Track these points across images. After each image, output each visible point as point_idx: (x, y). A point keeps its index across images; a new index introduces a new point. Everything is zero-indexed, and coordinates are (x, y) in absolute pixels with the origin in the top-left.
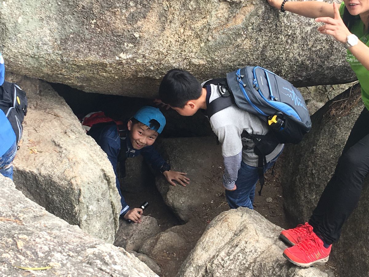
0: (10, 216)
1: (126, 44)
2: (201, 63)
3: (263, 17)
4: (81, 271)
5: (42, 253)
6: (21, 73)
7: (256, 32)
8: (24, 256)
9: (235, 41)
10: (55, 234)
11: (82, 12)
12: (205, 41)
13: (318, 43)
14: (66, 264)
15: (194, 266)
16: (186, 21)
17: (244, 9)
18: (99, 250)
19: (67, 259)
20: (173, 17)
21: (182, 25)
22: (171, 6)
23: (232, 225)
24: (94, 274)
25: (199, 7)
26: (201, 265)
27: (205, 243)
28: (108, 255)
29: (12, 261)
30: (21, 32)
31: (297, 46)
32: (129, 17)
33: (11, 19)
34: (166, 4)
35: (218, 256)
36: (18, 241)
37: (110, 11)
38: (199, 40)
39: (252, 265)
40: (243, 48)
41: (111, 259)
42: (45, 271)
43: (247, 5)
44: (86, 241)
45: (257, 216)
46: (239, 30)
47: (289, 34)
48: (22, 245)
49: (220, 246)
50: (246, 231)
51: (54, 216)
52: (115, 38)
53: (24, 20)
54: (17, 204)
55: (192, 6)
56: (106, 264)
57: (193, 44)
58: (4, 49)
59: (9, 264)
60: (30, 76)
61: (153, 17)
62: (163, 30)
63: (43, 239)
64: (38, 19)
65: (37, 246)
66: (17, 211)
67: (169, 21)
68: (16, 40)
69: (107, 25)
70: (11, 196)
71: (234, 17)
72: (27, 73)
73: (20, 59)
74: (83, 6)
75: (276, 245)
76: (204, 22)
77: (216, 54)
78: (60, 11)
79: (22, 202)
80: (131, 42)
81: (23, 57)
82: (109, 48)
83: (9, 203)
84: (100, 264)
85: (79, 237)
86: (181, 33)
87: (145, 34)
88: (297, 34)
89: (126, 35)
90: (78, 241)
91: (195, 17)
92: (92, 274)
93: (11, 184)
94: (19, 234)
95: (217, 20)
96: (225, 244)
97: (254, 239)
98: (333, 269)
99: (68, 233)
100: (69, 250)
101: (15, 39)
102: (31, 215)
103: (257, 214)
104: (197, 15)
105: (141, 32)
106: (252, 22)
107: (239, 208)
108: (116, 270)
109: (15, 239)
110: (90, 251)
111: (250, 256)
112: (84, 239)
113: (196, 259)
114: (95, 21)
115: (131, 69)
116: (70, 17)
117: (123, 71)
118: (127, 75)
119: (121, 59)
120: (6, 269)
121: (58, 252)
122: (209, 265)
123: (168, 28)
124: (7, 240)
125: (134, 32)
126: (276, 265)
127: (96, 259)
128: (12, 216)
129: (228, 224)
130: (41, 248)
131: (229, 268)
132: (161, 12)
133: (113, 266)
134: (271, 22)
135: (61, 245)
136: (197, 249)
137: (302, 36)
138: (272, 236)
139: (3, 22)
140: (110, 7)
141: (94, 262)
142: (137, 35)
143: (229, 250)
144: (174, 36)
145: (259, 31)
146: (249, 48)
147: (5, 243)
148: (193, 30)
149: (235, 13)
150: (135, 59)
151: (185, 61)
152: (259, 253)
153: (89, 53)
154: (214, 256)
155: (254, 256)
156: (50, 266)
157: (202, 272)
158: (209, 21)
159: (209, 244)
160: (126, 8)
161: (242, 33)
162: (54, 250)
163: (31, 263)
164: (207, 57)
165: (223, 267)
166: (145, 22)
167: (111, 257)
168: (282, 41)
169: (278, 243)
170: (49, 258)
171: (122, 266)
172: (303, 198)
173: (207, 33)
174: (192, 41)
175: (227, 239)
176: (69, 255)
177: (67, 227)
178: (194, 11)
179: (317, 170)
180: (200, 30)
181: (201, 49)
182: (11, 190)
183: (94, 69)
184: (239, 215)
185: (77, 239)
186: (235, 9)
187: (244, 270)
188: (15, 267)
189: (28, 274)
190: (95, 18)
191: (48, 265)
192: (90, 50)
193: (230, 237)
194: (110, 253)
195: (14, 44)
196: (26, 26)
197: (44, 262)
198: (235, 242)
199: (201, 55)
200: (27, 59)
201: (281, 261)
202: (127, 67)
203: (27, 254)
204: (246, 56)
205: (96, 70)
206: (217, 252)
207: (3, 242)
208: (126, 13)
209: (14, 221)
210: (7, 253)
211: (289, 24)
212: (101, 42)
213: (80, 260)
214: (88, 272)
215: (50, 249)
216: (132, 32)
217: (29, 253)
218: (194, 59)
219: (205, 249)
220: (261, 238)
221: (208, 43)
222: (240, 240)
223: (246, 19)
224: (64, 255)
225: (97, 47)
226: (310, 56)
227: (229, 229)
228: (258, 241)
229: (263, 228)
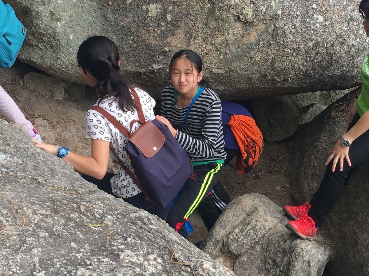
0: (72, 190)
1: (157, 57)
2: (220, 72)
3: (272, 33)
4: (127, 228)
5: (98, 215)
6: (71, 80)
7: (266, 47)
8: (86, 217)
9: (249, 54)
10: (106, 203)
11: (122, 30)
12: (223, 54)
13: (319, 56)
14: (116, 223)
15: (213, 240)
16: (208, 38)
17: (256, 27)
18: (140, 214)
19: (116, 220)
20: (197, 34)
21: (205, 41)
22: (195, 25)
23: (245, 207)
24: (136, 230)
25: (219, 26)
26: (219, 240)
27: (223, 222)
28: (147, 218)
29: (77, 219)
30: (72, 47)
31: (301, 58)
32: (160, 34)
33: (64, 36)
34: (191, 23)
35: (233, 232)
36: (81, 206)
37: (145, 29)
38: (218, 53)
39: (262, 240)
40: (255, 60)
41: (148, 221)
42: (101, 227)
43: (259, 24)
44: (129, 208)
45: (267, 201)
46: (252, 45)
47: (295, 48)
48: (84, 209)
49: (235, 224)
50: (256, 212)
51: (104, 192)
52: (149, 52)
53: (74, 37)
54: (76, 182)
55: (212, 25)
56: (145, 224)
57: (214, 56)
58: (58, 61)
59: (75, 222)
60: (78, 83)
61: (180, 34)
62: (189, 45)
63: (98, 206)
64: (86, 36)
65: (95, 210)
66: (77, 187)
67: (193, 37)
68: (68, 54)
69: (142, 41)
70: (71, 176)
71: (248, 34)
72: (76, 80)
73: (71, 69)
74: (122, 25)
75: (282, 224)
76: (222, 39)
77: (233, 64)
78: (104, 30)
79: (79, 181)
80: (162, 55)
81: (73, 67)
82: (144, 60)
83: (70, 181)
84: (140, 224)
85: (124, 206)
86: (203, 47)
87: (173, 49)
88: (302, 48)
89: (158, 49)
90: (123, 208)
91: (215, 34)
92: (135, 231)
93: (70, 167)
94: (81, 201)
95: (233, 36)
96: (239, 223)
97: (263, 219)
98: (330, 245)
99: (115, 203)
100: (118, 214)
101: (67, 52)
102: (87, 190)
103: (267, 199)
104: (217, 32)
105: (170, 46)
106: (263, 38)
107: (251, 194)
108: (152, 228)
109: (78, 204)
110: (133, 215)
111: (260, 233)
112: (128, 207)
113: (215, 235)
114: (132, 37)
115: (162, 77)
116: (112, 35)
117: (155, 79)
118: (158, 82)
119: (153, 69)
120: (74, 224)
121: (109, 215)
122: (225, 240)
123: (192, 44)
124: (73, 205)
125: (164, 47)
126: (281, 239)
127: (138, 221)
128: (73, 190)
129: (242, 206)
130: (97, 211)
131: (242, 242)
132: (187, 30)
133: (150, 226)
134: (279, 38)
135: (111, 210)
136: (216, 227)
137: (306, 50)
138: (278, 216)
139: (57, 38)
140: (145, 26)
141: (136, 222)
142: (167, 49)
143: (242, 228)
144: (197, 49)
145: (269, 45)
146: (261, 60)
147: (71, 207)
148: (214, 45)
149: (249, 30)
150: (165, 69)
151: (207, 70)
152: (267, 230)
153: (127, 64)
154: (230, 232)
155: (263, 232)
156: (104, 224)
157: (220, 245)
158: (226, 37)
159: (226, 223)
160: (158, 27)
161: (255, 47)
162: (107, 213)
163: (91, 221)
164: (225, 67)
165: (237, 241)
166: (173, 38)
167: (149, 219)
168: (288, 54)
169: (283, 222)
170: (104, 218)
171: (157, 226)
172: (306, 186)
173: (225, 47)
174: (212, 54)
175: (241, 219)
176: (118, 218)
177: (114, 199)
178: (214, 30)
179: (318, 163)
180: (219, 45)
181: (220, 61)
182: (71, 171)
183: (131, 77)
184: (251, 199)
185: (123, 207)
186: (249, 27)
187: (255, 243)
188: (80, 224)
189: (89, 229)
190: (132, 35)
191: (103, 223)
192: (128, 62)
193: (243, 217)
194: (148, 217)
195: (66, 57)
196: (76, 42)
197: (100, 221)
198: (248, 221)
199: (220, 66)
200: (76, 69)
201: (285, 236)
202: (159, 76)
203: (88, 215)
204: (257, 66)
205: (133, 78)
206: (232, 229)
207: (70, 206)
208: (158, 31)
209: (75, 193)
210: (74, 214)
211: (294, 40)
212: (137, 54)
213: (126, 221)
214: (133, 229)
215: (104, 212)
216: (163, 47)
217: (89, 214)
218: (214, 69)
219: (222, 227)
220: (269, 218)
221: (226, 56)
222: (251, 219)
223: (258, 36)
224: (114, 217)
225: (134, 59)
226: (312, 66)
227: (243, 210)
228: (266, 220)
229: (271, 210)
